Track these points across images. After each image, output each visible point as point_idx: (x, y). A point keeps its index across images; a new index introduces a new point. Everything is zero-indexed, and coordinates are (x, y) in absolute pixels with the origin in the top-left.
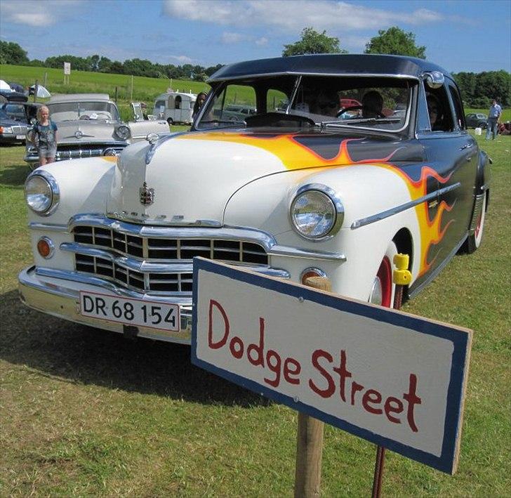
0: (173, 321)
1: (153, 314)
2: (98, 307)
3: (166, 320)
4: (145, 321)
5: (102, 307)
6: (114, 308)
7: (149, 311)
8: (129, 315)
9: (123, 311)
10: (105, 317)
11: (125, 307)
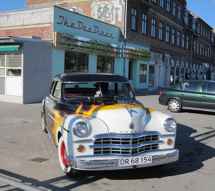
0: (150, 160)
1: (145, 159)
2: (126, 162)
3: (148, 160)
4: (142, 162)
5: (127, 162)
6: (132, 161)
7: (143, 159)
8: (137, 162)
9: (135, 161)
10: (128, 165)
11: (136, 160)
